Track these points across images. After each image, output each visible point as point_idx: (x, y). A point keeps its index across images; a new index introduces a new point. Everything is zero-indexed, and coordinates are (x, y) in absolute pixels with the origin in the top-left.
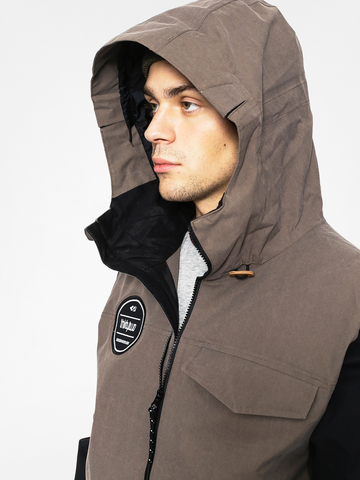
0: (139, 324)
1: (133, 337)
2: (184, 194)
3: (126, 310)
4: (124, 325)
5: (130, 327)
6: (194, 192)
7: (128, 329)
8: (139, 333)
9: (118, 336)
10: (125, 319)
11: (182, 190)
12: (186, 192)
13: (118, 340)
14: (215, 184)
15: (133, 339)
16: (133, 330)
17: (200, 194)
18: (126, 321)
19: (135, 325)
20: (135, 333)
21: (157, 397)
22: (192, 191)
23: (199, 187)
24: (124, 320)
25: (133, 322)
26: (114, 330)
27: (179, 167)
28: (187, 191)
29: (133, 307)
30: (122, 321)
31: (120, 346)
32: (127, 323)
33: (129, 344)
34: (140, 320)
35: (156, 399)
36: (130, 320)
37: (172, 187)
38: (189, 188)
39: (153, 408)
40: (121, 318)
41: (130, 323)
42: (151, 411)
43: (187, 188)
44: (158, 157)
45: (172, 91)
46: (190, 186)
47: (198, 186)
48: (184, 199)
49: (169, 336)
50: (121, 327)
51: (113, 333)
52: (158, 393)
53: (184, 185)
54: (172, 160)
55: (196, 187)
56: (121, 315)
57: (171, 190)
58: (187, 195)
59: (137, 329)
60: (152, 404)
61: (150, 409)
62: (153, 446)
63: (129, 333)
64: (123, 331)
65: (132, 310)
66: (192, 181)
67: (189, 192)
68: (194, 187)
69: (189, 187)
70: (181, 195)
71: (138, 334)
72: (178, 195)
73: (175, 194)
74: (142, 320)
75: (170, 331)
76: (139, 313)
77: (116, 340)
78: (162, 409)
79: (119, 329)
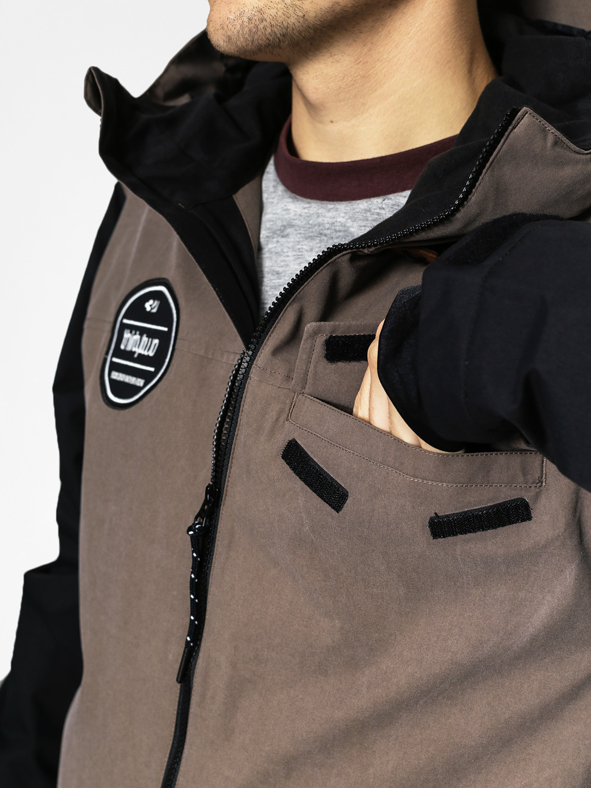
0: (164, 338)
1: (152, 369)
2: (261, 26)
3: (137, 311)
5: (144, 347)
6: (285, 24)
7: (140, 351)
8: (167, 360)
9: (115, 367)
10: (132, 328)
11: (256, 18)
12: (264, 23)
13: (116, 375)
14: (338, 9)
15: (153, 375)
16: (151, 354)
17: (300, 33)
18: (135, 334)
19: (156, 341)
20: (157, 360)
21: (206, 502)
22: (280, 20)
23: (298, 11)
24: (131, 332)
25: (152, 334)
26: (107, 353)
28: (268, 20)
29: (151, 302)
30: (127, 335)
31: (121, 389)
32: (137, 337)
33: (145, 385)
34: (166, 329)
35: (203, 505)
36: (142, 331)
38: (273, 12)
39: (197, 527)
40: (124, 327)
41: (145, 338)
42: (191, 533)
43: (268, 11)
46: (276, 6)
47: (296, 9)
48: (260, 42)
49: (236, 362)
50: (123, 347)
51: (105, 360)
52: (207, 492)
53: (261, 5)
55: (290, 12)
56: (124, 321)
57: (231, 17)
58: (269, 30)
59: (161, 351)
60: (196, 518)
61: (190, 529)
62: (199, 609)
63: (142, 359)
64: (129, 355)
65: (148, 309)
67: (273, 23)
68: (285, 10)
69: (272, 10)
70: (254, 30)
71: (164, 362)
73: (238, 27)
75: (238, 352)
76: (163, 315)
77: (109, 376)
78: (217, 528)
79: (119, 353)
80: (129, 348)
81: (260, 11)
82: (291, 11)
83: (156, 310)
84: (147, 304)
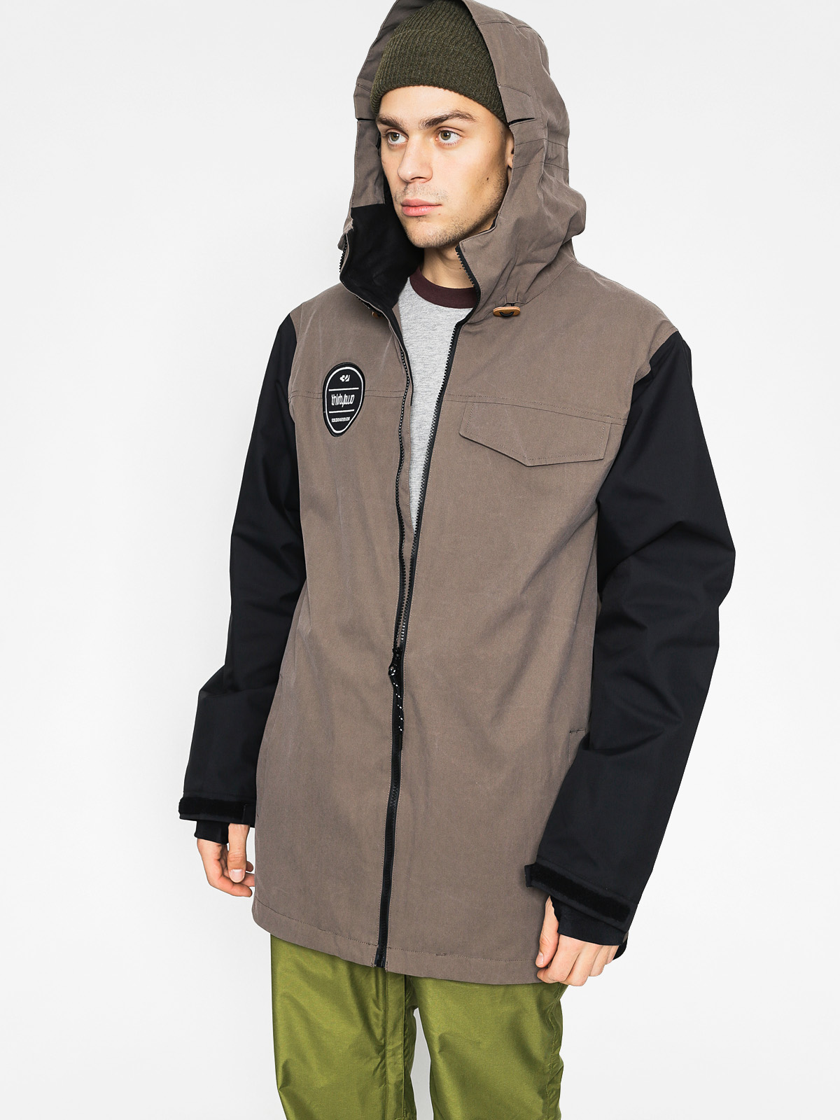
0: (357, 394)
1: (353, 410)
3: (336, 382)
4: (337, 400)
5: (347, 400)
7: (343, 404)
8: (361, 403)
9: (331, 416)
10: (335, 393)
11: (443, 234)
13: (334, 420)
15: (354, 413)
16: (351, 403)
18: (339, 395)
19: (352, 396)
20: (355, 405)
22: (453, 233)
23: (460, 229)
24: (335, 395)
25: (349, 393)
26: (324, 410)
27: (439, 207)
28: (448, 235)
29: (344, 376)
30: (333, 397)
31: (339, 426)
32: (340, 397)
33: (350, 419)
34: (358, 388)
36: (343, 393)
37: (432, 231)
38: (450, 231)
40: (330, 394)
41: (346, 396)
43: (448, 231)
44: (415, 198)
45: (430, 122)
46: (452, 228)
50: (333, 404)
51: (324, 414)
53: (445, 228)
54: (432, 200)
56: (330, 390)
57: (431, 235)
58: (448, 239)
59: (357, 400)
63: (346, 407)
64: (339, 407)
65: (343, 380)
66: (453, 223)
67: (450, 236)
68: (455, 229)
71: (359, 404)
72: (438, 241)
73: (434, 239)
74: (360, 388)
76: (355, 381)
77: (331, 421)
79: (331, 408)
80: (338, 404)
81: (445, 231)
82: (458, 229)
83: (348, 380)
84: (341, 379)
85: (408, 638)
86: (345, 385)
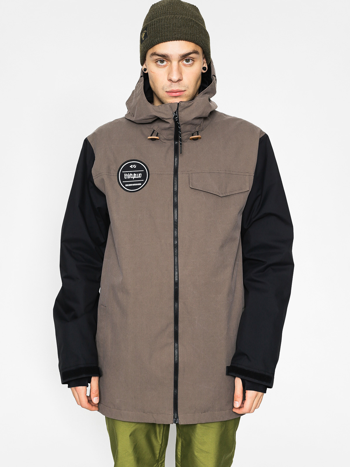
0: (144, 173)
5: (136, 176)
7: (133, 178)
8: (147, 177)
9: (125, 183)
10: (127, 173)
15: (144, 181)
16: (140, 177)
18: (130, 174)
19: (140, 174)
20: (143, 178)
25: (137, 173)
26: (118, 181)
27: (185, 92)
30: (125, 175)
31: (132, 188)
33: (142, 184)
34: (143, 171)
36: (133, 173)
41: (135, 174)
44: (176, 89)
50: (126, 178)
51: (119, 183)
54: (183, 89)
56: (123, 172)
63: (136, 179)
65: (132, 167)
66: (189, 98)
74: (145, 171)
76: (139, 167)
79: (124, 180)
80: (129, 178)
83: (135, 167)
84: (130, 167)
85: (179, 278)
86: (133, 169)
